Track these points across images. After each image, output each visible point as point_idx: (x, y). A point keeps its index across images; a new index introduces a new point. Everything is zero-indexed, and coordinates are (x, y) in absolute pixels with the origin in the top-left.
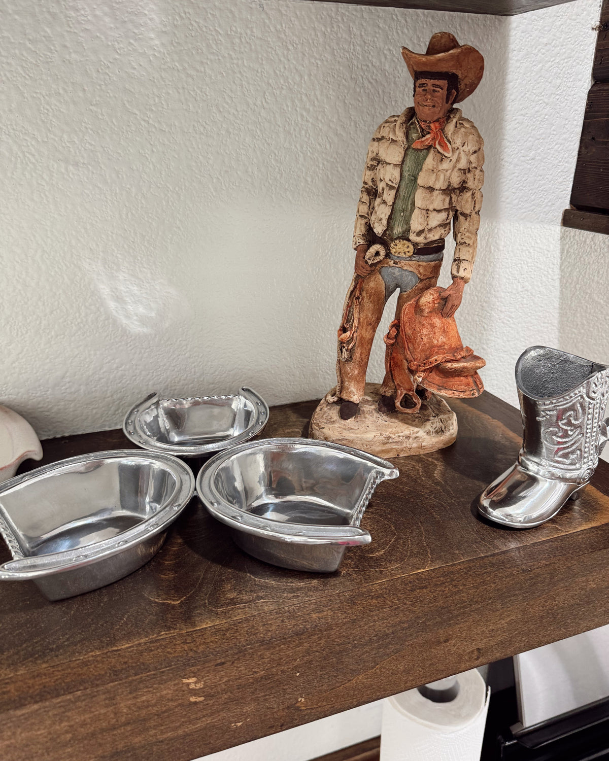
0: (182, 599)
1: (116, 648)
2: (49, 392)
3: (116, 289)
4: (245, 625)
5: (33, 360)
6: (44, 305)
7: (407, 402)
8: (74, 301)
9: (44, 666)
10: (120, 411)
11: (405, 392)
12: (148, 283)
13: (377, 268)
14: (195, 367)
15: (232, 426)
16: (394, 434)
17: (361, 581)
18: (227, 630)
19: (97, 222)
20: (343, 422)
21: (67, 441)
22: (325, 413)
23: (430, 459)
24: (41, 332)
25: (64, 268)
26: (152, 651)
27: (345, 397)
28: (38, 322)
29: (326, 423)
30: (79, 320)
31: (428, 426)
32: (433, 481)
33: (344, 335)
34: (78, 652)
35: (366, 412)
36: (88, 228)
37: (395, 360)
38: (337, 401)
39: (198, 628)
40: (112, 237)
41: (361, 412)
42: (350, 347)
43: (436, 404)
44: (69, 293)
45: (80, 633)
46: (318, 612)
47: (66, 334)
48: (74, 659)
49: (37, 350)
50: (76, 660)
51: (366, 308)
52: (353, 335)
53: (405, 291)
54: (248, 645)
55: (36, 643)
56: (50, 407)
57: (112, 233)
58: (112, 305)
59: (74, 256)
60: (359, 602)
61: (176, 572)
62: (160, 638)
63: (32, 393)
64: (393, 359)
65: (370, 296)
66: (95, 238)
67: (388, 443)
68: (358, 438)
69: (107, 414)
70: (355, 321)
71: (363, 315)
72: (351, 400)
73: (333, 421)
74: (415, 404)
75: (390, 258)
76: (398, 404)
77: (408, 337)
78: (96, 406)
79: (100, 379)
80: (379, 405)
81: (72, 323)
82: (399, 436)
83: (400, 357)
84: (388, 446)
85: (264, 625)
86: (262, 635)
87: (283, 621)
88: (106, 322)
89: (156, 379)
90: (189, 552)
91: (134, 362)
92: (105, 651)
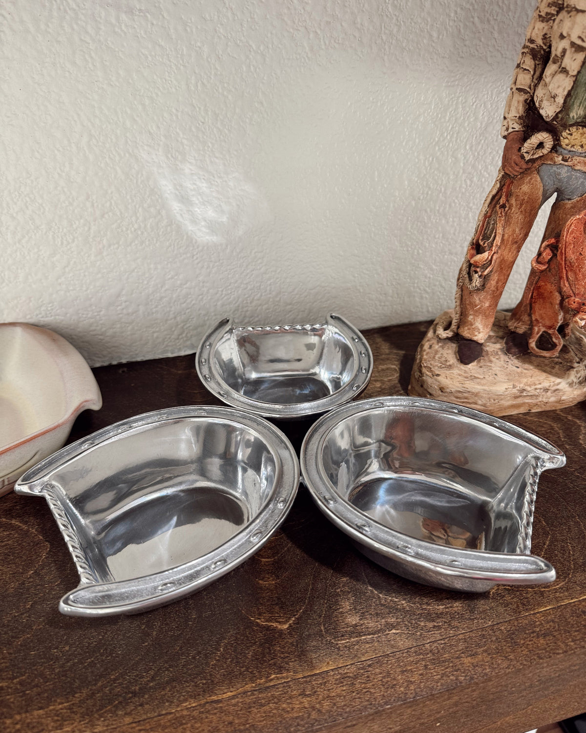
0: (291, 622)
1: (215, 698)
2: (102, 313)
3: (181, 186)
4: (378, 671)
5: (82, 274)
6: (93, 205)
7: (545, 343)
8: (130, 201)
9: (128, 720)
10: (184, 335)
11: (543, 329)
12: (220, 177)
13: (536, 164)
14: (270, 285)
15: (318, 363)
16: (530, 386)
17: (518, 606)
18: (356, 677)
19: (157, 95)
20: (463, 367)
21: (125, 369)
22: (436, 352)
23: (570, 418)
24: (91, 240)
25: (117, 158)
26: (262, 705)
27: (466, 333)
28: (86, 229)
29: (440, 367)
30: (136, 226)
31: (573, 376)
32: (580, 451)
33: (478, 257)
34: (168, 701)
35: (489, 353)
36: (147, 104)
37: (542, 291)
38: (452, 337)
39: (318, 672)
40: (177, 116)
41: (484, 353)
42: (486, 273)
43: (575, 343)
44: (124, 192)
45: (167, 670)
46: (471, 655)
47: (121, 243)
48: (164, 712)
49: (86, 263)
50: (166, 714)
51: (514, 220)
52: (492, 257)
53: (569, 199)
54: (386, 703)
55: (115, 680)
56: (104, 329)
57: (177, 110)
58: (176, 206)
59: (130, 142)
60: (522, 642)
61: (278, 577)
62: (272, 684)
63: (83, 314)
64: (538, 288)
65: (521, 205)
66: (155, 118)
67: (521, 396)
68: (485, 390)
69: (170, 338)
70: (497, 238)
71: (509, 231)
72: (475, 338)
73: (450, 366)
74: (554, 346)
75: (556, 151)
76: (533, 344)
77: (568, 263)
78: (157, 329)
79: (161, 298)
80: (506, 343)
81: (127, 229)
82: (536, 389)
83: (550, 287)
84: (519, 401)
85: (403, 672)
86: (402, 689)
87: (426, 666)
88: (169, 228)
89: (226, 298)
90: (289, 545)
91: (201, 278)
92: (202, 702)
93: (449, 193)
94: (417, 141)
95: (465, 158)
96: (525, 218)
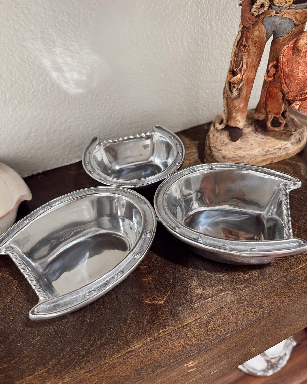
0: (165, 299)
1: (130, 349)
2: (22, 145)
3: (55, 61)
4: (219, 317)
5: (6, 124)
6: (5, 81)
7: (276, 123)
8: (27, 75)
9: (82, 372)
10: (72, 151)
11: (273, 116)
12: (78, 53)
13: (260, 18)
14: (117, 114)
15: (152, 155)
16: (271, 148)
17: (287, 267)
18: (207, 323)
20: (233, 143)
21: (42, 176)
22: (217, 138)
23: (294, 162)
24: (8, 102)
25: (14, 49)
26: (158, 348)
27: (232, 124)
28: (4, 96)
29: (221, 146)
30: (33, 90)
31: (293, 139)
32: (303, 179)
33: (235, 78)
34: (103, 356)
35: (246, 133)
36: (26, 12)
37: (271, 93)
38: (224, 128)
39: (186, 324)
40: (45, 18)
41: (243, 134)
42: (240, 87)
44: (22, 70)
45: (100, 339)
46: (268, 299)
47: (26, 101)
48: (103, 363)
49: (7, 117)
50: (104, 364)
51: (252, 54)
52: (242, 77)
53: (281, 37)
54: (227, 334)
55: (70, 351)
56: (25, 155)
57: (45, 14)
58: (54, 74)
59: (20, 38)
60: (294, 286)
61: (152, 275)
62: (161, 335)
63: (11, 147)
64: (269, 92)
65: (255, 44)
66: (33, 21)
67: (267, 154)
68: (247, 154)
69: (64, 154)
70: (244, 65)
71: (250, 60)
72: (238, 126)
73: (226, 144)
74: (280, 124)
75: (272, 8)
76: (269, 125)
77: (285, 74)
78: (56, 150)
79: (55, 131)
80: (255, 127)
81: (28, 93)
82: (275, 149)
83: (275, 90)
84: (266, 157)
85: (233, 315)
86: (234, 324)
87: (245, 309)
88: (52, 88)
89: (92, 126)
90: (156, 256)
91: (76, 116)
92: (124, 353)
93: (210, 47)
94: (188, 17)
95: (216, 25)
96: (258, 51)
